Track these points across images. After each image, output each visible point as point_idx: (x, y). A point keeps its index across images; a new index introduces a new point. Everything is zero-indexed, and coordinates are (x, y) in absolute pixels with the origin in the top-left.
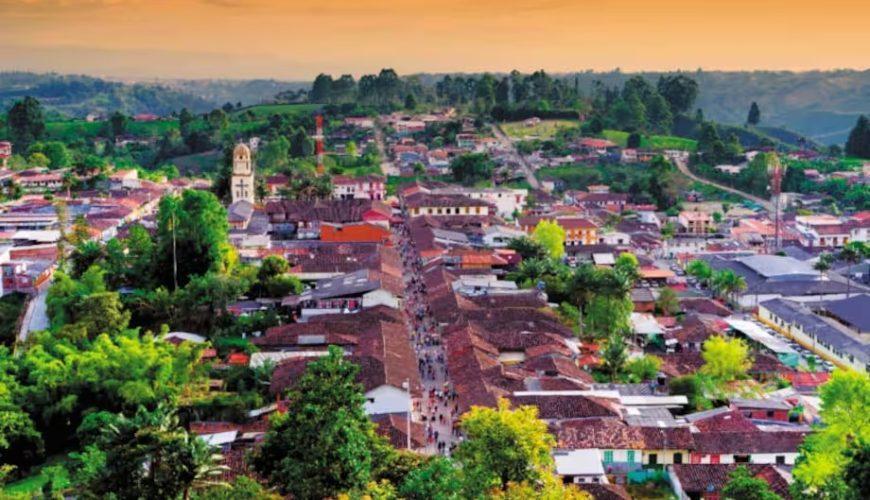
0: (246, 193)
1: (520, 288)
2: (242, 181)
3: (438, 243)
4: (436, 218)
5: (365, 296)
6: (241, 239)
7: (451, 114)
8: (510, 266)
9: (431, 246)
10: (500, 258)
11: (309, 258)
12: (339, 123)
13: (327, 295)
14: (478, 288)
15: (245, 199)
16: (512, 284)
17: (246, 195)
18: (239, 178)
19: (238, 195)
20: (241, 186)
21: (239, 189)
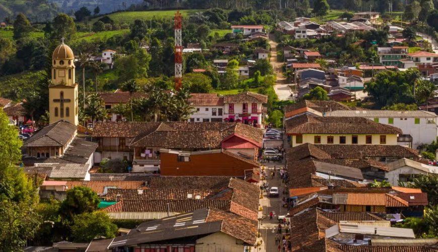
0: (68, 109)
1: (417, 237)
2: (62, 94)
3: (318, 180)
4: (324, 148)
5: (199, 241)
6: (50, 168)
7: (374, 21)
8: (410, 210)
9: (308, 182)
10: (399, 199)
11: (137, 192)
12: (222, 33)
13: (147, 239)
14: (359, 237)
15: (65, 118)
16: (409, 233)
17: (68, 115)
18: (59, 90)
19: (56, 115)
20: (62, 101)
21: (58, 105)
